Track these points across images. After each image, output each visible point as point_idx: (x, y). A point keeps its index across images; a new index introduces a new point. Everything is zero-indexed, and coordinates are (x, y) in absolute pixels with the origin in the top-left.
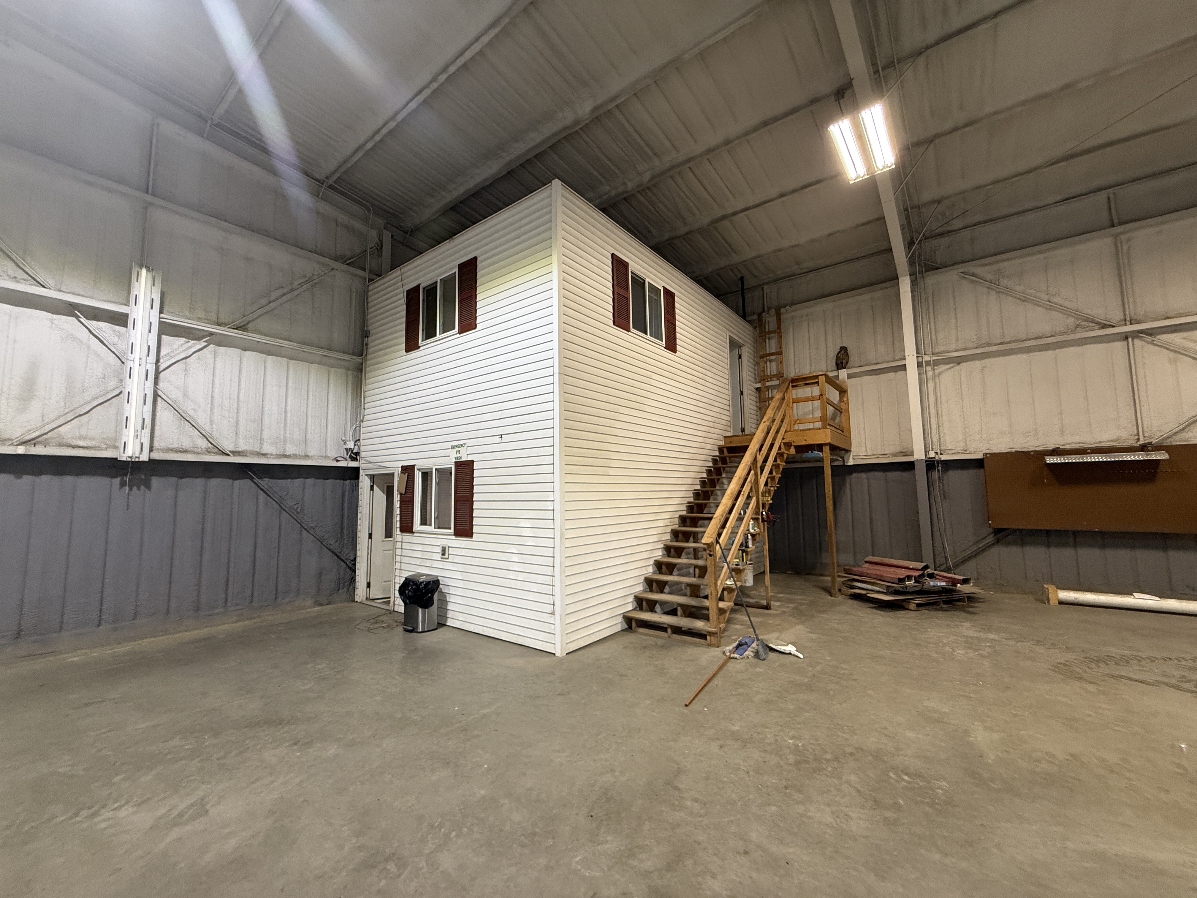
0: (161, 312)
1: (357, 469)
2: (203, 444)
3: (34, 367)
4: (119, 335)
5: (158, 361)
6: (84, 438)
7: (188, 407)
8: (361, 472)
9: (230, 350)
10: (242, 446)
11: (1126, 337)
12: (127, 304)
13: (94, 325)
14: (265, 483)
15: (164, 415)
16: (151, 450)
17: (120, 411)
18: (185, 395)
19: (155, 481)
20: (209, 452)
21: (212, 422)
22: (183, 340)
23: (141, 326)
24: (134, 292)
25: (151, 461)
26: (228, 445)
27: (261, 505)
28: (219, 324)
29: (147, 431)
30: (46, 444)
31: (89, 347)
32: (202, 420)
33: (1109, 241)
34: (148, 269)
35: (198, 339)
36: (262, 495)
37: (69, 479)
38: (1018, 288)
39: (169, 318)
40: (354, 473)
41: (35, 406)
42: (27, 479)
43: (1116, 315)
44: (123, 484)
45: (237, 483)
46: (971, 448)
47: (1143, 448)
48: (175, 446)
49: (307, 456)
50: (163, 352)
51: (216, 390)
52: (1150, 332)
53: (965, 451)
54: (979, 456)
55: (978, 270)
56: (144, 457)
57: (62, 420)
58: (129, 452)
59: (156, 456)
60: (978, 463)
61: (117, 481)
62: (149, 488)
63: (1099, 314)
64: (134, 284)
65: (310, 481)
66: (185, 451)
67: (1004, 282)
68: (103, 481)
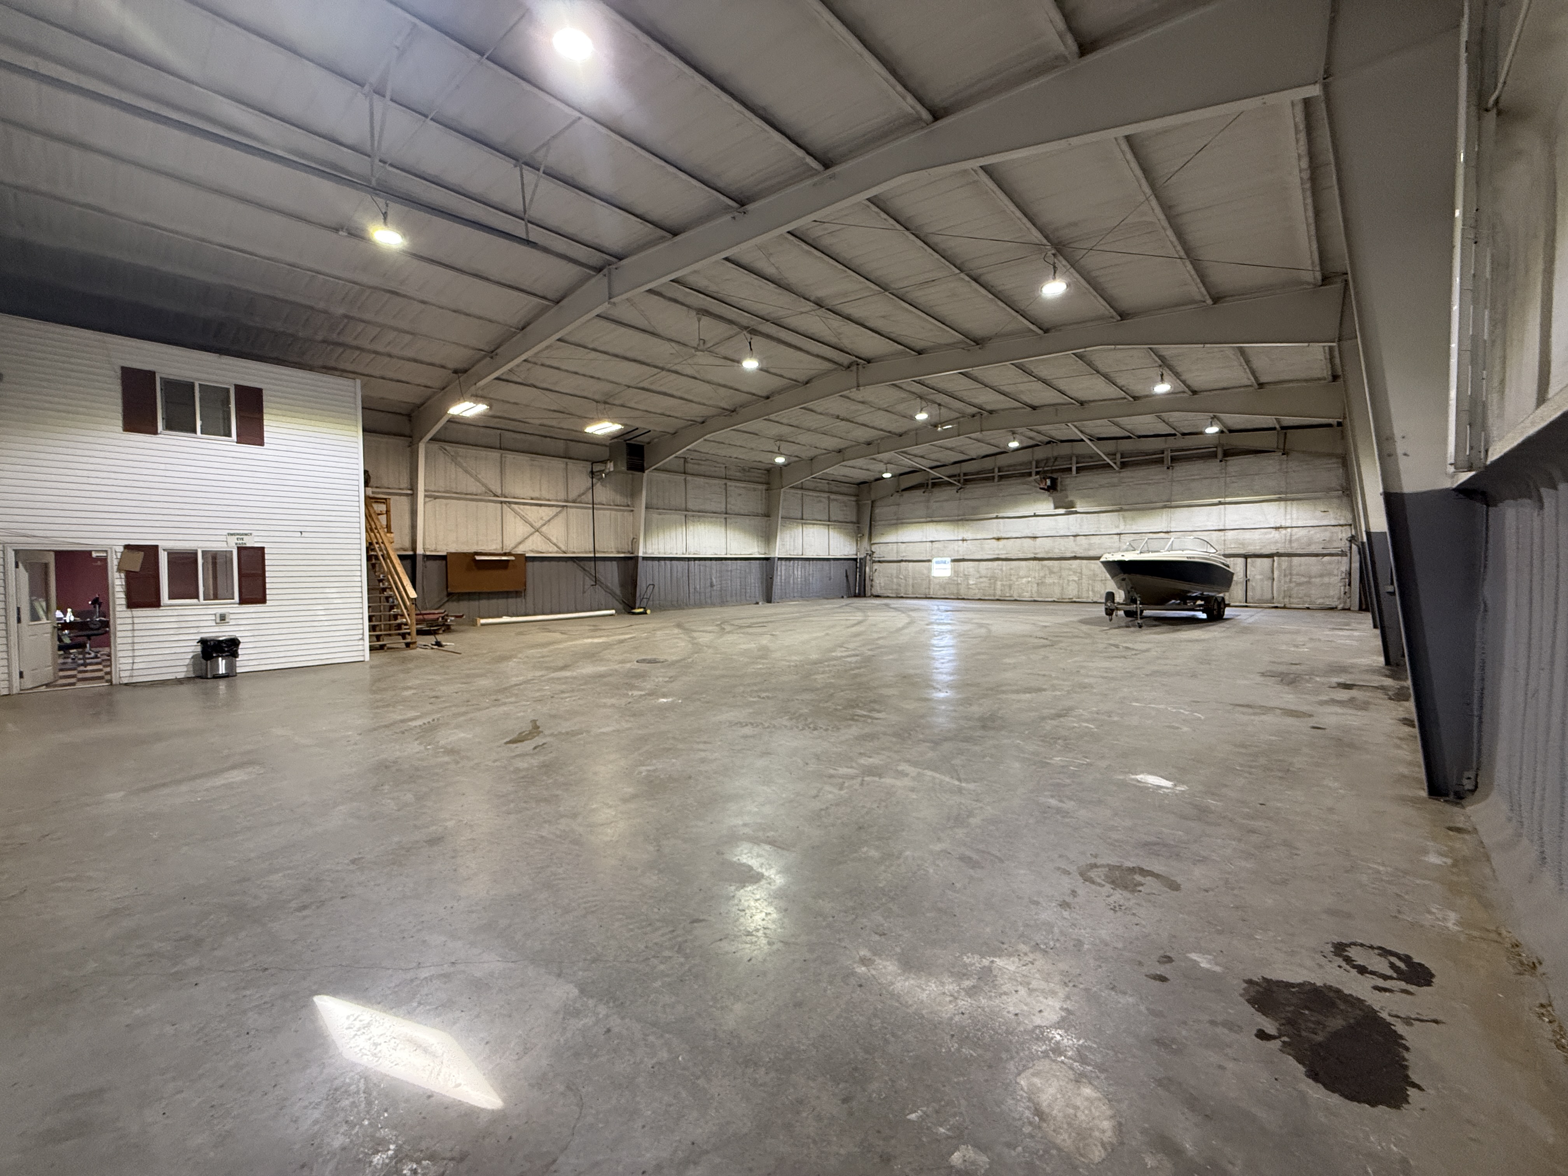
11: (501, 502)
33: (499, 455)
38: (464, 464)
43: (499, 492)
46: (439, 548)
47: (505, 554)
52: (509, 503)
53: (435, 550)
54: (444, 554)
55: (447, 448)
60: (443, 558)
63: (493, 488)
67: (459, 459)
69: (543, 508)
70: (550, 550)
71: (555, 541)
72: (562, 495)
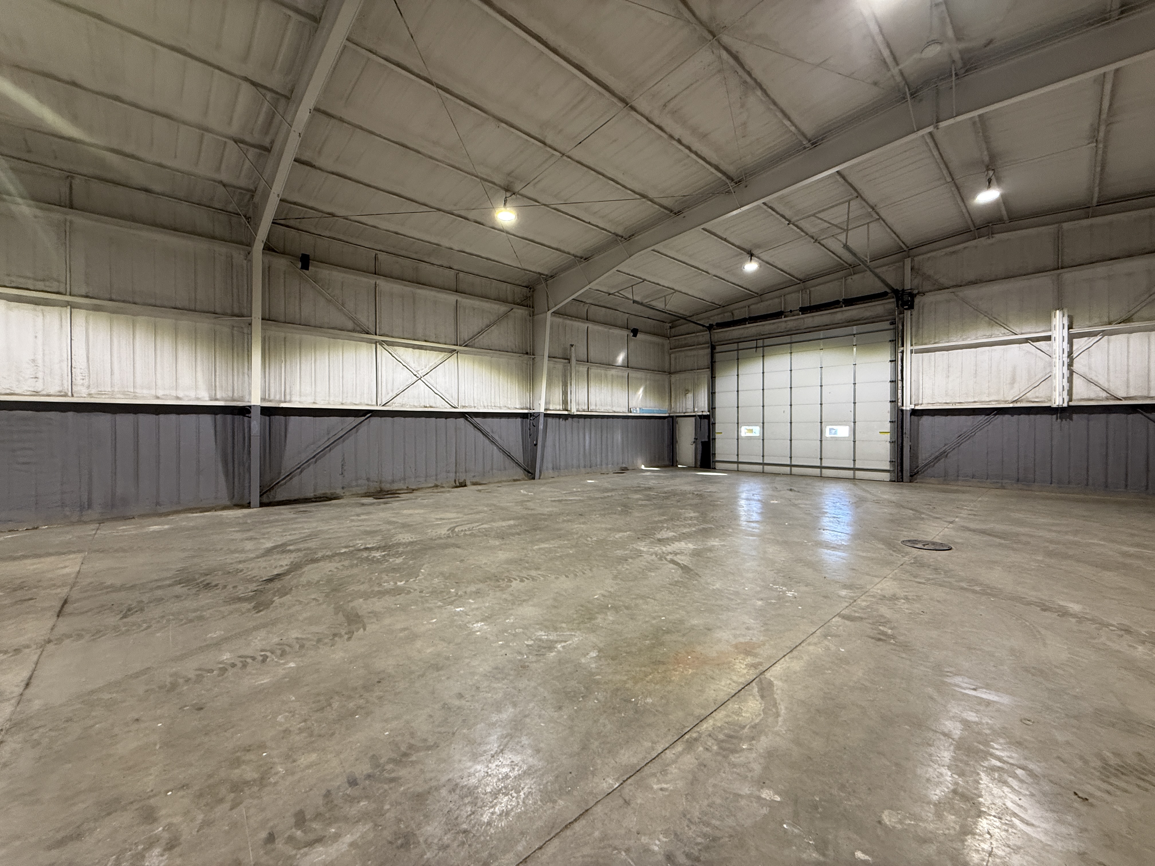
0: (1070, 328)
2: (1104, 395)
4: (1049, 345)
5: (1070, 354)
6: (1037, 397)
7: (1093, 376)
9: (1119, 336)
10: (1133, 393)
13: (1037, 344)
15: (1077, 381)
16: (1070, 400)
17: (1052, 382)
18: (1090, 368)
19: (1075, 416)
20: (1107, 399)
21: (1109, 381)
22: (1086, 338)
23: (1059, 339)
24: (1053, 323)
25: (1069, 407)
26: (1121, 394)
28: (1110, 323)
29: (1066, 392)
30: (1021, 401)
31: (1036, 355)
32: (1102, 381)
34: (1061, 310)
35: (1096, 335)
36: (1151, 423)
37: (1032, 417)
39: (1075, 331)
41: (1016, 385)
42: (1016, 417)
44: (1057, 418)
45: (1131, 416)
48: (1085, 397)
50: (1074, 348)
51: (1111, 362)
56: (1065, 405)
57: (1028, 390)
58: (1057, 403)
59: (1074, 403)
61: (1055, 416)
62: (1071, 419)
64: (1054, 320)
66: (1092, 400)
68: (1048, 417)
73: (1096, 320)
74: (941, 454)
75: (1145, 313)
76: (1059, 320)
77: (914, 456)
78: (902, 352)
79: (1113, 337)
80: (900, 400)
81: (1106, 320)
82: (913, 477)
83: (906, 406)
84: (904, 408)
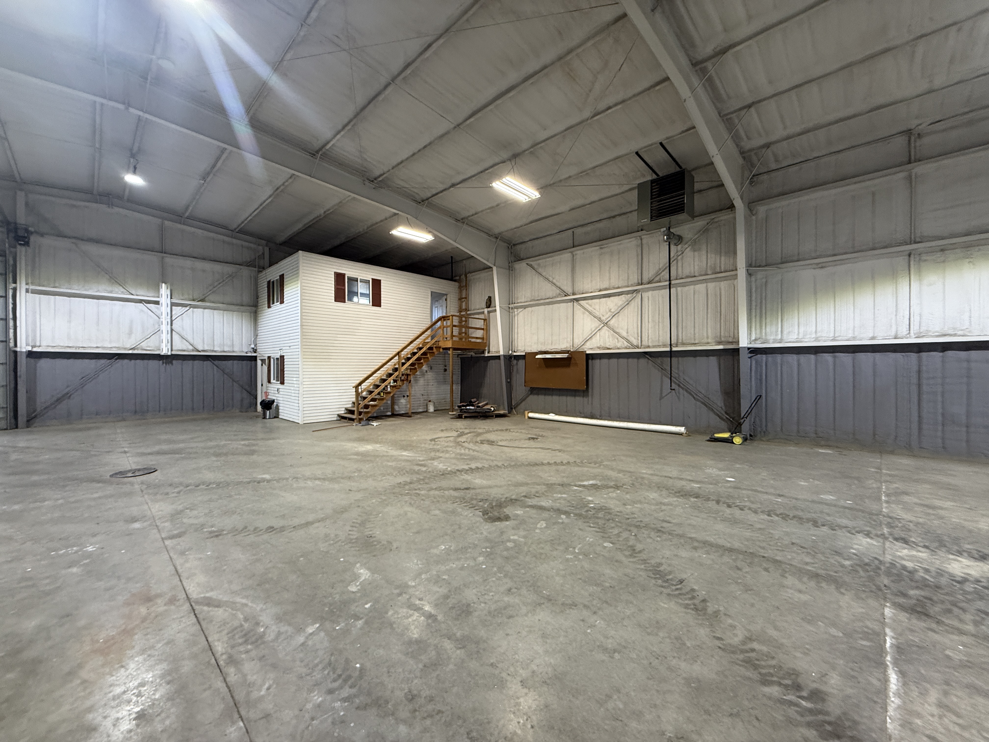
0: (171, 298)
1: (256, 357)
2: (191, 348)
3: (131, 322)
4: (157, 308)
5: (171, 317)
6: (149, 347)
7: (184, 334)
8: (258, 358)
9: (199, 310)
10: (207, 348)
11: (572, 300)
12: (158, 297)
13: (148, 305)
14: (216, 362)
15: (175, 336)
16: (172, 350)
17: (160, 337)
18: (183, 329)
19: (174, 362)
20: (193, 351)
21: (194, 339)
22: (181, 307)
23: (164, 305)
24: (161, 292)
25: (172, 355)
26: (200, 348)
27: (215, 372)
28: (194, 300)
29: (169, 344)
30: (138, 349)
31: (148, 314)
32: (190, 339)
33: (570, 254)
34: (165, 283)
35: (186, 306)
36: (215, 367)
37: (146, 361)
39: (174, 301)
40: (255, 358)
41: (134, 336)
42: (133, 361)
43: (569, 290)
44: (163, 363)
45: (205, 362)
48: (180, 348)
49: (233, 351)
50: (173, 313)
51: (194, 326)
52: (579, 299)
56: (169, 354)
57: (142, 341)
58: (164, 352)
59: (174, 353)
60: (524, 357)
61: (161, 362)
62: (172, 364)
63: (565, 288)
64: (161, 289)
65: (235, 362)
66: (184, 351)
67: (540, 270)
68: (157, 362)
69: (612, 298)
70: (619, 345)
71: (624, 334)
72: (635, 278)
73: (186, 296)
74: (63, 396)
75: (211, 297)
76: (164, 290)
77: (31, 399)
78: (15, 290)
79: (195, 310)
80: (12, 341)
81: (191, 297)
82: (30, 422)
83: (21, 348)
84: (18, 349)
